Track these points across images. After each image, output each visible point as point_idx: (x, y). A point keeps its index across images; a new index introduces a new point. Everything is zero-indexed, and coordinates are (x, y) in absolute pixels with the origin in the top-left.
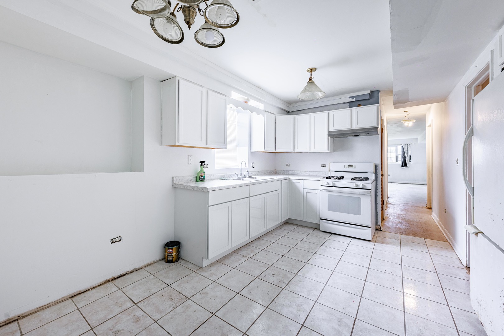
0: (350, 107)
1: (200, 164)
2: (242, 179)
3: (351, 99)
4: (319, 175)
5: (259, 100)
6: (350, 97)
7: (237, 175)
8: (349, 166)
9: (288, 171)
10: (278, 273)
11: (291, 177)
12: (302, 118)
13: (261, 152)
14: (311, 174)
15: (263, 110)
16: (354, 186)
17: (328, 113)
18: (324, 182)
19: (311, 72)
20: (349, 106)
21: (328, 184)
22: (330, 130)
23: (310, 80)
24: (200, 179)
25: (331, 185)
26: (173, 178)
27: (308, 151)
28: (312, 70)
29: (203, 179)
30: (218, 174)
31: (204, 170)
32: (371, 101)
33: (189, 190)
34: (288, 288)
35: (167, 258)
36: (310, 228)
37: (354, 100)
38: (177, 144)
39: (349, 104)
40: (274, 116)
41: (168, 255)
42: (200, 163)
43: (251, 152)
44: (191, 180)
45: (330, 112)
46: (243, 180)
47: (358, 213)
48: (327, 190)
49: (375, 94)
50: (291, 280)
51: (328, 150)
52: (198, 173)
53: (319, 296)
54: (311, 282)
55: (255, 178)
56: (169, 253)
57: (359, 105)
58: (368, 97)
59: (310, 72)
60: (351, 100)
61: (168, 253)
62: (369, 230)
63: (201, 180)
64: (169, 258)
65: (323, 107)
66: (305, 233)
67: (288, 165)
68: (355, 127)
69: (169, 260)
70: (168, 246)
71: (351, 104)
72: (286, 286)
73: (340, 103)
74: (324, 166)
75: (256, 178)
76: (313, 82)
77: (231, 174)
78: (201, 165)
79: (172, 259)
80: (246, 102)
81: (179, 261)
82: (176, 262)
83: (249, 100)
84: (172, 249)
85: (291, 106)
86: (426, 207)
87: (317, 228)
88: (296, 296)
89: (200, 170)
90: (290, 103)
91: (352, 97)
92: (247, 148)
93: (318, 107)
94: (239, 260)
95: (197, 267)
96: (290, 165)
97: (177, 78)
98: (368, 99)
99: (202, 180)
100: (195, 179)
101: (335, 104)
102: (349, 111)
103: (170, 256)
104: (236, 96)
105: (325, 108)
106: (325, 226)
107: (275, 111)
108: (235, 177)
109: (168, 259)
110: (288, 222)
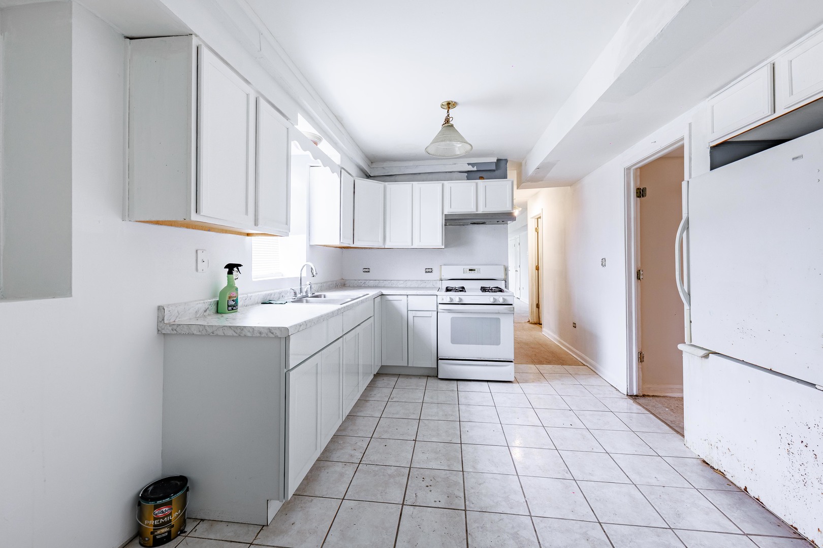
0: (468, 179)
1: (227, 270)
2: (305, 301)
3: (470, 166)
4: (421, 286)
5: (335, 144)
6: (469, 164)
7: (295, 293)
8: (470, 270)
9: (367, 280)
10: (433, 479)
11: (385, 292)
12: (398, 189)
13: (324, 246)
14: (409, 284)
15: (338, 165)
16: (491, 301)
17: (443, 185)
18: (444, 297)
19: (449, 108)
20: (467, 177)
21: (451, 299)
22: (446, 212)
23: (447, 121)
24: (229, 306)
25: (456, 301)
26: (161, 309)
27: (408, 245)
28: (449, 105)
29: (233, 307)
30: (259, 293)
31: (237, 284)
32: (497, 173)
33: (225, 336)
34: (472, 505)
35: (152, 533)
36: (420, 376)
37: (475, 169)
38: (194, 217)
39: (466, 174)
40: (352, 179)
41: (155, 526)
42: (225, 268)
43: (311, 246)
44: (205, 311)
45: (445, 183)
46: (307, 302)
47: (497, 342)
48: (450, 311)
49: (502, 163)
50: (464, 486)
51: (442, 245)
52: (223, 292)
53: (526, 501)
54: (496, 479)
55: (323, 296)
56: (160, 518)
57: (481, 178)
58: (494, 168)
59: (445, 107)
60: (470, 168)
61: (155, 519)
62: (511, 366)
63: (230, 308)
64: (159, 532)
65: (427, 174)
66: (418, 388)
67: (367, 270)
68: (481, 210)
69: (158, 537)
70: (155, 500)
71: (470, 175)
72: (465, 502)
73: (454, 172)
74: (429, 271)
75: (325, 297)
76: (452, 126)
77: (281, 290)
78: (230, 273)
79: (169, 532)
80: (316, 143)
81: (188, 529)
82: (179, 535)
83: (320, 140)
84: (169, 504)
85: (374, 165)
86: (529, 321)
87: (433, 374)
88: (496, 517)
89: (226, 284)
90: (373, 160)
91: (473, 165)
92: (304, 237)
93: (420, 174)
94: (342, 475)
95: (251, 528)
96: (370, 271)
97: (195, 41)
98: (494, 171)
99: (233, 309)
100: (214, 307)
101: (446, 172)
102: (475, 184)
103: (164, 524)
104: (303, 126)
105: (430, 176)
106: (446, 369)
107: (354, 171)
108: (291, 297)
109: (155, 537)
110: (382, 373)
